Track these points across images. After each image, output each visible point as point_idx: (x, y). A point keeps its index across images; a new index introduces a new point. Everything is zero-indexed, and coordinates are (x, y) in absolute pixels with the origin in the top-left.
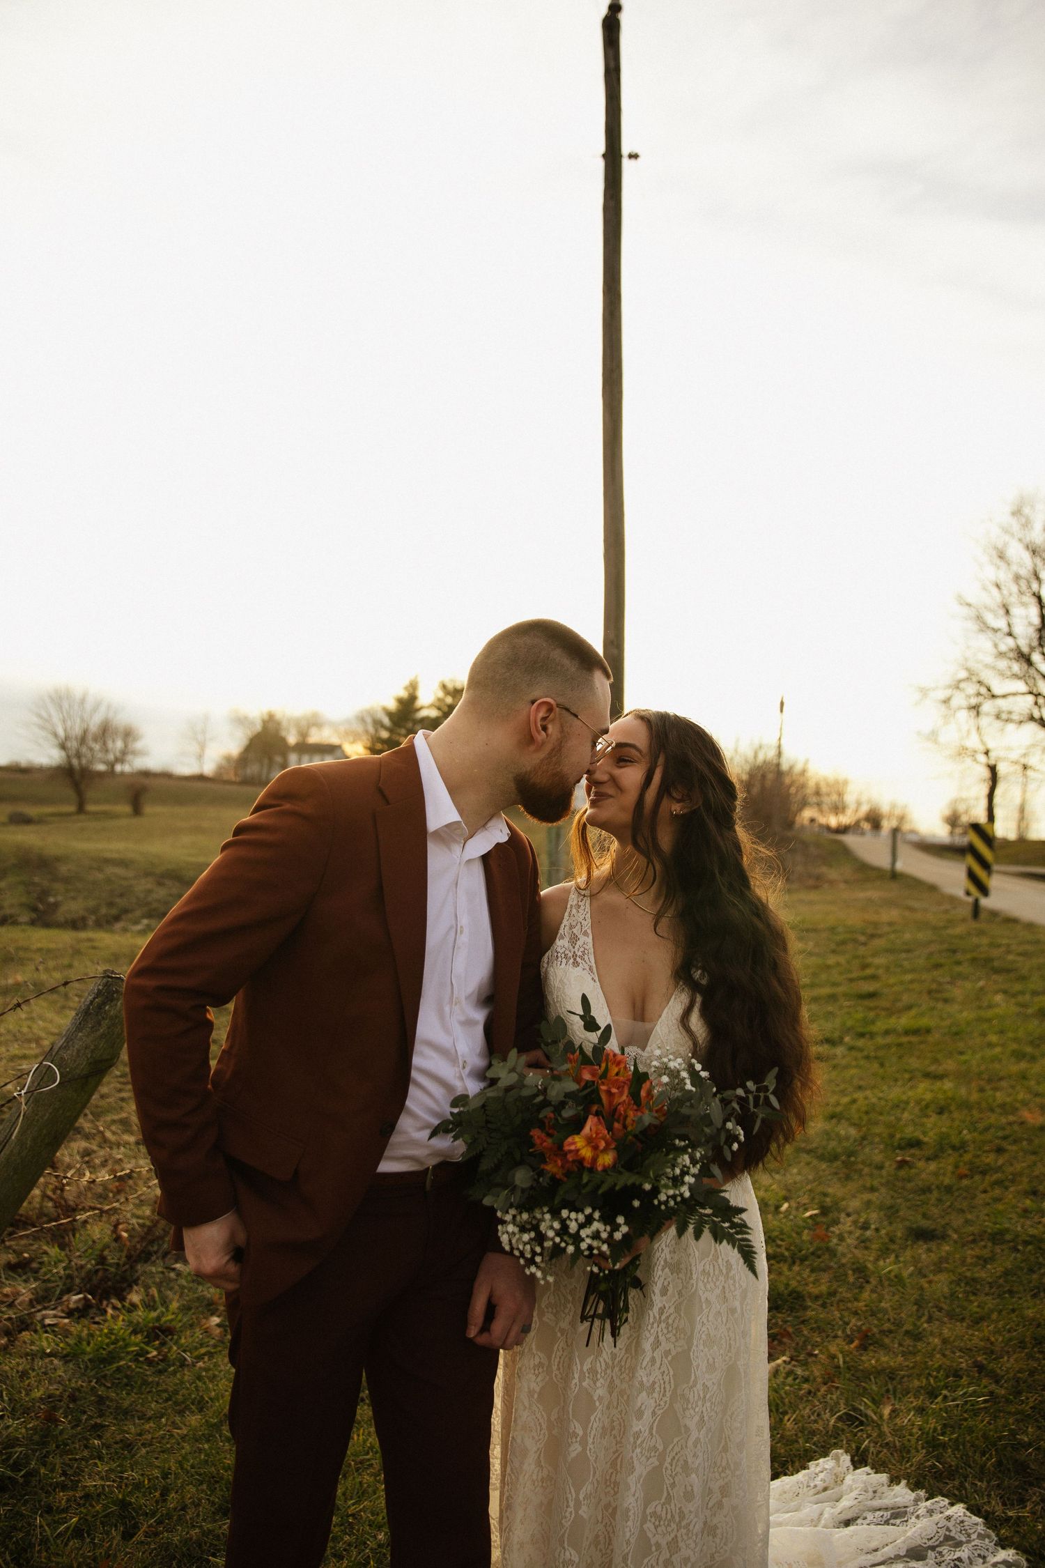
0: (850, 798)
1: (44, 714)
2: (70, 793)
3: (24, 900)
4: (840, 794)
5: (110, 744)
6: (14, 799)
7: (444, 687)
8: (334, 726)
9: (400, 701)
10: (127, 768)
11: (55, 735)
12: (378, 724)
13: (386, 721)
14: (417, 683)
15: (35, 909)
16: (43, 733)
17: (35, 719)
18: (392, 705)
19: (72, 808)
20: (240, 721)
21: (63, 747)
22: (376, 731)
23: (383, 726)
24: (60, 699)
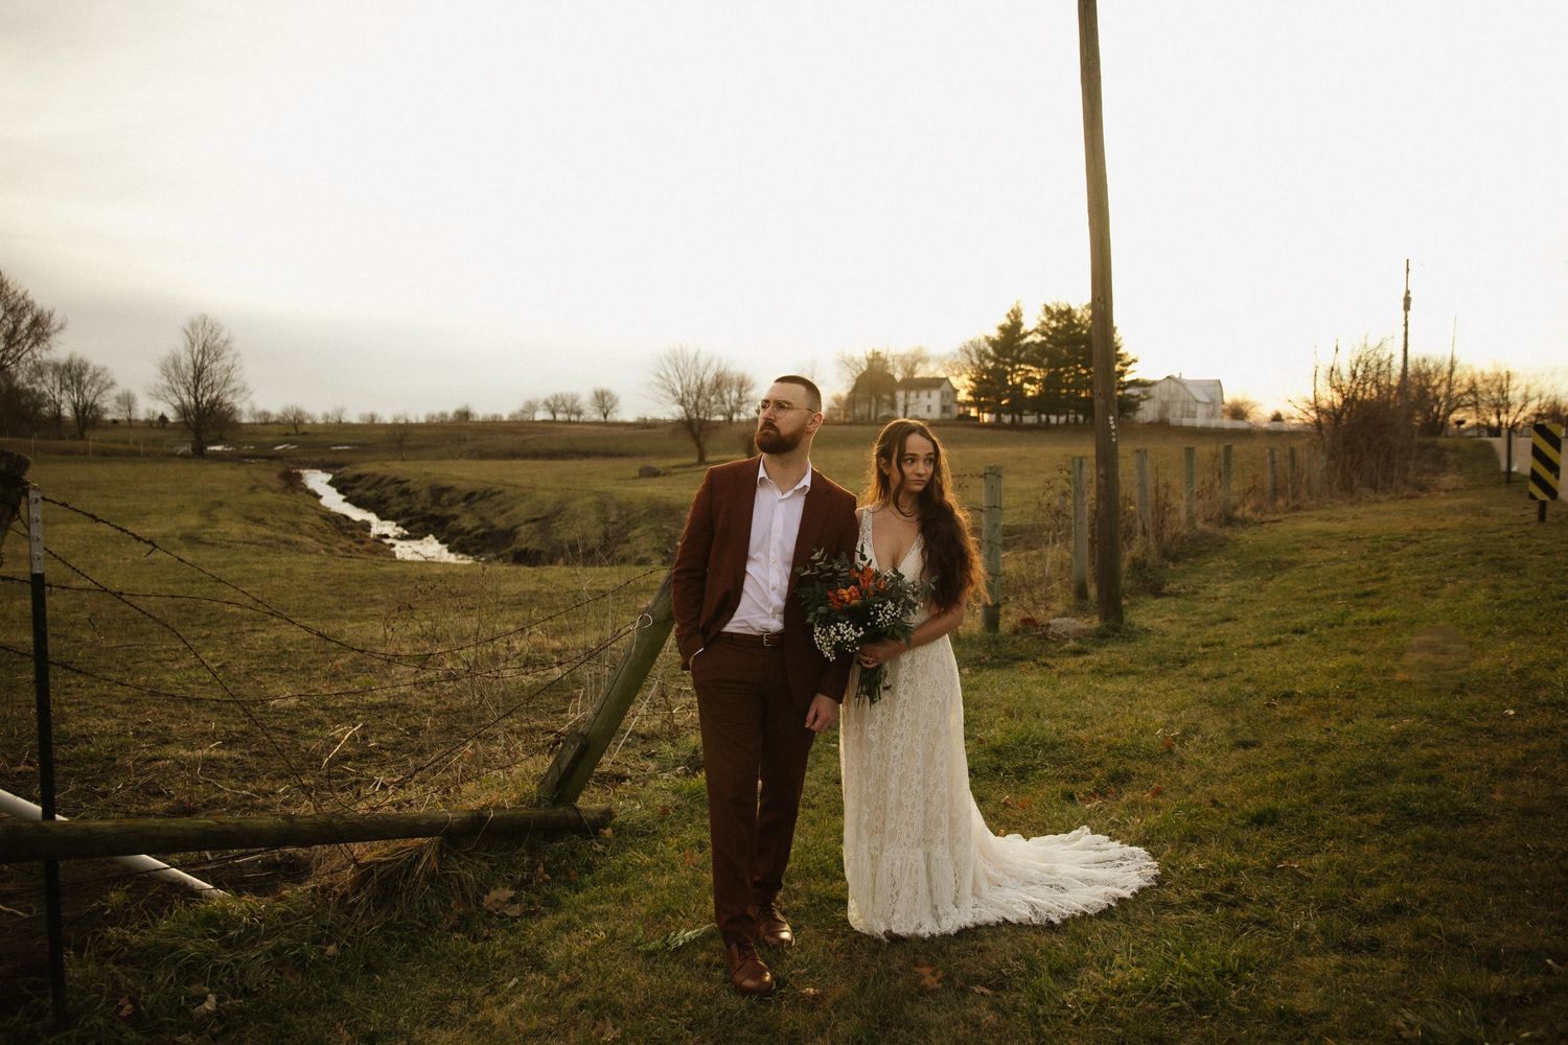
0: (1515, 395)
1: (663, 374)
2: (691, 445)
3: (655, 545)
4: (1501, 391)
5: (727, 397)
6: (643, 454)
7: (1048, 309)
8: (940, 361)
9: (1003, 329)
10: (743, 417)
11: (675, 393)
12: (982, 354)
13: (990, 351)
14: (1019, 310)
15: (666, 553)
16: (664, 392)
17: (656, 380)
18: (995, 334)
19: (695, 460)
20: (848, 363)
21: (682, 402)
22: (982, 362)
23: (988, 356)
24: (676, 360)
